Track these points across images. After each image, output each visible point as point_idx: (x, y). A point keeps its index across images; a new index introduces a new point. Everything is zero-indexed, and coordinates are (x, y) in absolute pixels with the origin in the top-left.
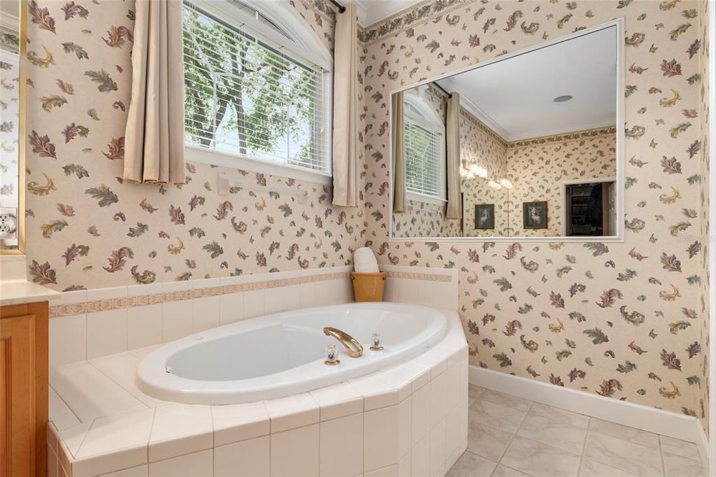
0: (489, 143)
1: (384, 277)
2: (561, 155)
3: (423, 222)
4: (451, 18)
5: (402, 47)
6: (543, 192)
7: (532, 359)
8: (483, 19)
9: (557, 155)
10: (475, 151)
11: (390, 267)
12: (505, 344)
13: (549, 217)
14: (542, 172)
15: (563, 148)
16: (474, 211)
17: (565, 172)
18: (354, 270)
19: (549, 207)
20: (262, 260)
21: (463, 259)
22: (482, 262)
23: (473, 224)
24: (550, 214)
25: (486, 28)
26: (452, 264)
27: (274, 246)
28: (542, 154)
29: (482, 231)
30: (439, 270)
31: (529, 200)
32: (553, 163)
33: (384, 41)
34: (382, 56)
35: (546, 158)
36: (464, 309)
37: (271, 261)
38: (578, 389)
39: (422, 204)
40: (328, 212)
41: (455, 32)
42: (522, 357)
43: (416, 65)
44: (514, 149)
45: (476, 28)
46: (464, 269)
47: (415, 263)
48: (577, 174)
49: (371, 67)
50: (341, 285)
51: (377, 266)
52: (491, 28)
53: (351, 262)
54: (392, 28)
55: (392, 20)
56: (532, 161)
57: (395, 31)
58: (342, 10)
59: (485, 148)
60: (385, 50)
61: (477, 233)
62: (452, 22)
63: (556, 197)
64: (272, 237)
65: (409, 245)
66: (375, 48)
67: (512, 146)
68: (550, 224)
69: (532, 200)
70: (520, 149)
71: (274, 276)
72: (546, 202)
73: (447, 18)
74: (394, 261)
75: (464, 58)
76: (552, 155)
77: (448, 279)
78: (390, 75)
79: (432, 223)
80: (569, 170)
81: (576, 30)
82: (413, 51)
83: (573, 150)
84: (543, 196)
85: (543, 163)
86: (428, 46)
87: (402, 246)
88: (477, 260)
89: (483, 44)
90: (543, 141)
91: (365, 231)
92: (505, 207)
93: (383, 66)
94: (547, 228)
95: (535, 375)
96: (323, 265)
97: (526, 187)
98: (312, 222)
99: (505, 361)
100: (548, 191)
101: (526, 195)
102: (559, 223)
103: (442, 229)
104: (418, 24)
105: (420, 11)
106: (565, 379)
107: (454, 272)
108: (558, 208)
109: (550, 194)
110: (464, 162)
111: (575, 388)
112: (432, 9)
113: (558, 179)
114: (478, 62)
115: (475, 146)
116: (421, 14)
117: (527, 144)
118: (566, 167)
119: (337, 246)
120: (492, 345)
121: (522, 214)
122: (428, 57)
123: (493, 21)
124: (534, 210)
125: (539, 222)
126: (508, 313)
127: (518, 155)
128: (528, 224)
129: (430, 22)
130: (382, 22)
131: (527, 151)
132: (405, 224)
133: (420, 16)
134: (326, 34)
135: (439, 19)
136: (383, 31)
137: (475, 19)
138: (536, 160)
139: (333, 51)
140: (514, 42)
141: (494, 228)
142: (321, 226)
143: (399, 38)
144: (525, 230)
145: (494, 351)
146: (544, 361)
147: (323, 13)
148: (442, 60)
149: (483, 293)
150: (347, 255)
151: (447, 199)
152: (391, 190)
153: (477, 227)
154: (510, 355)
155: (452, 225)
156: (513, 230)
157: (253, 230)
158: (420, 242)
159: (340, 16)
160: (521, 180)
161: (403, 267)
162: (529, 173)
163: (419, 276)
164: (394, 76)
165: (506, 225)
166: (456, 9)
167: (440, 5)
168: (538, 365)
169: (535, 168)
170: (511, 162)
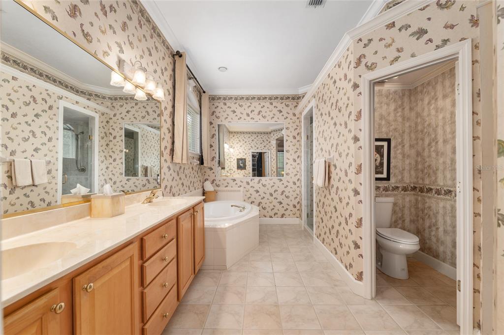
1: (216, 192)
2: (250, 140)
5: (221, 108)
6: (244, 154)
8: (250, 109)
11: (217, 188)
14: (244, 146)
15: (251, 137)
17: (252, 147)
18: (204, 190)
19: (246, 161)
22: (251, 185)
24: (247, 164)
25: (251, 112)
26: (241, 186)
28: (243, 138)
30: (236, 188)
32: (247, 143)
33: (214, 103)
34: (213, 109)
35: (245, 140)
36: (245, 201)
38: (276, 218)
40: (199, 168)
41: (242, 110)
44: (233, 135)
45: (248, 111)
46: (244, 188)
47: (227, 186)
48: (256, 148)
51: (212, 188)
52: (253, 113)
53: (203, 187)
54: (217, 100)
55: (217, 97)
56: (240, 141)
57: (219, 101)
58: (204, 92)
60: (214, 107)
62: (240, 106)
63: (249, 157)
65: (225, 180)
67: (232, 133)
69: (240, 158)
70: (235, 135)
72: (245, 159)
73: (239, 104)
74: (218, 186)
75: (245, 120)
76: (247, 139)
77: (239, 191)
78: (216, 117)
82: (226, 111)
83: (255, 138)
84: (244, 156)
85: (244, 142)
86: (232, 111)
87: (221, 180)
88: (249, 184)
89: (250, 117)
90: (244, 133)
91: (205, 175)
92: (229, 160)
93: (213, 112)
94: (245, 169)
95: (265, 216)
97: (238, 151)
100: (246, 154)
101: (238, 155)
102: (250, 167)
104: (228, 102)
105: (228, 98)
106: (273, 216)
107: (241, 189)
108: (249, 161)
112: (233, 99)
113: (249, 149)
117: (238, 133)
118: (252, 145)
119: (200, 181)
121: (236, 163)
122: (232, 115)
123: (254, 111)
124: (241, 162)
125: (243, 167)
126: (258, 200)
127: (234, 137)
128: (239, 167)
129: (233, 103)
130: (213, 96)
131: (238, 136)
134: (198, 101)
135: (236, 103)
136: (214, 99)
137: (248, 108)
138: (241, 141)
140: (260, 119)
142: (198, 174)
143: (221, 104)
144: (238, 170)
147: (198, 93)
148: (237, 118)
149: (251, 195)
150: (202, 185)
156: (233, 170)
158: (229, 179)
159: (203, 94)
160: (236, 149)
161: (222, 188)
162: (238, 145)
163: (229, 191)
164: (218, 117)
165: (230, 168)
166: (241, 102)
167: (236, 99)
168: (266, 214)
169: (241, 144)
170: (232, 140)
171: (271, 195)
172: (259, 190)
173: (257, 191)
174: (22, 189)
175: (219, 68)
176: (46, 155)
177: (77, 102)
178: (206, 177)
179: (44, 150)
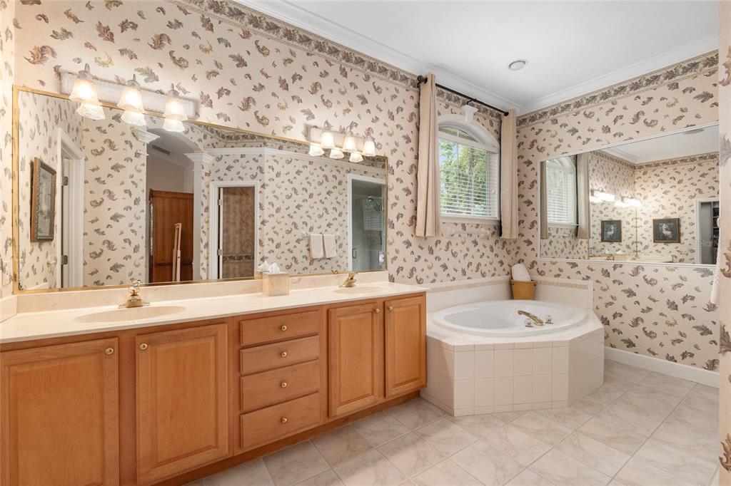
0: (616, 170)
1: (534, 284)
2: (696, 175)
3: (558, 242)
4: (587, 113)
5: (548, 131)
6: (676, 209)
7: (653, 343)
8: (613, 115)
9: (690, 174)
10: (602, 180)
11: (538, 278)
12: (629, 333)
13: (682, 232)
14: (674, 191)
15: (698, 168)
16: (600, 225)
17: (700, 191)
18: (512, 278)
19: (682, 223)
20: (464, 273)
21: (597, 275)
22: (613, 277)
23: (600, 238)
24: (683, 230)
25: (615, 121)
26: (588, 278)
27: (470, 264)
28: (673, 174)
29: (609, 243)
30: (578, 281)
31: (659, 216)
32: (686, 182)
33: (534, 126)
34: (532, 136)
35: (678, 177)
36: (597, 308)
37: (469, 273)
38: (688, 365)
39: (558, 229)
40: (497, 242)
41: (591, 123)
42: (643, 342)
43: (559, 143)
44: (643, 171)
45: (608, 121)
46: (597, 281)
47: (558, 276)
48: (714, 193)
49: (523, 143)
50: (504, 288)
51: (529, 276)
52: (619, 121)
53: (510, 273)
54: (540, 118)
55: (540, 113)
56: (662, 181)
57: (543, 119)
58: (506, 114)
59: (612, 175)
60: (534, 132)
61: (604, 246)
62: (588, 116)
63: (690, 214)
64: (469, 259)
65: (554, 264)
66: (526, 130)
67: (641, 167)
68: (682, 239)
69: (662, 217)
70: (650, 171)
71: (470, 282)
72: (679, 219)
73: (584, 113)
74: (541, 273)
75: (598, 141)
76: (685, 175)
77: (585, 287)
78: (538, 149)
79: (565, 243)
80: (705, 189)
81: (688, 126)
82: (557, 134)
83: (710, 170)
84: (675, 213)
85: (675, 183)
86: (569, 131)
87: (548, 264)
88: (608, 276)
89: (613, 132)
90: (674, 162)
91: (518, 252)
92: (633, 223)
93: (533, 142)
94: (679, 242)
95: (654, 354)
96: (493, 275)
97: (656, 204)
98: (488, 248)
99: (630, 344)
100: (680, 208)
101: (656, 212)
102: (694, 238)
103: (573, 247)
104: (562, 116)
105: (562, 108)
106: (678, 357)
107: (590, 283)
108: (692, 223)
109: (683, 211)
110: (592, 191)
111: (685, 364)
112: (572, 107)
113: (692, 197)
114: (609, 143)
115: (602, 176)
116: (563, 109)
117: (657, 165)
118: (700, 185)
119: (502, 263)
120: (620, 333)
121: (652, 230)
122: (569, 138)
123: (621, 117)
125: (671, 237)
126: (634, 312)
127: (646, 176)
128: (659, 237)
129: (571, 116)
130: (532, 113)
131: (658, 171)
132: (545, 246)
133: (562, 111)
134: (495, 131)
135: (577, 113)
136: (533, 119)
137: (607, 115)
138: (667, 180)
139: (500, 140)
140: (638, 132)
141: (621, 241)
142: (493, 251)
143: (547, 125)
144: (655, 244)
145: (622, 337)
146: (661, 345)
147: (494, 118)
148: (580, 141)
149: (613, 298)
150: (507, 269)
151: (578, 223)
152: (539, 225)
153: (603, 240)
154: (634, 340)
155: (581, 243)
156: (641, 244)
157: (460, 256)
158: (562, 262)
159: (504, 119)
160: (650, 198)
161: (548, 278)
162: (659, 192)
163: (562, 285)
164: (540, 150)
165: (634, 239)
166: (589, 108)
167: (578, 105)
168: (657, 349)
169: (666, 187)
170: (639, 182)
171: (673, 306)
172: (635, 289)
173: (631, 293)
174: (319, 261)
175: (510, 66)
176: (337, 230)
177: (365, 172)
178: (521, 256)
179: (336, 224)
